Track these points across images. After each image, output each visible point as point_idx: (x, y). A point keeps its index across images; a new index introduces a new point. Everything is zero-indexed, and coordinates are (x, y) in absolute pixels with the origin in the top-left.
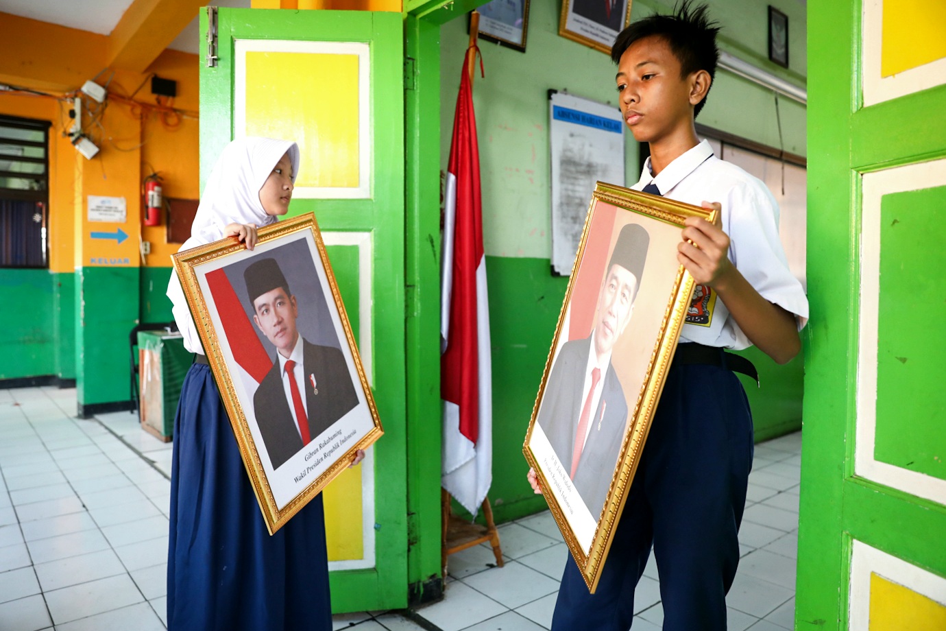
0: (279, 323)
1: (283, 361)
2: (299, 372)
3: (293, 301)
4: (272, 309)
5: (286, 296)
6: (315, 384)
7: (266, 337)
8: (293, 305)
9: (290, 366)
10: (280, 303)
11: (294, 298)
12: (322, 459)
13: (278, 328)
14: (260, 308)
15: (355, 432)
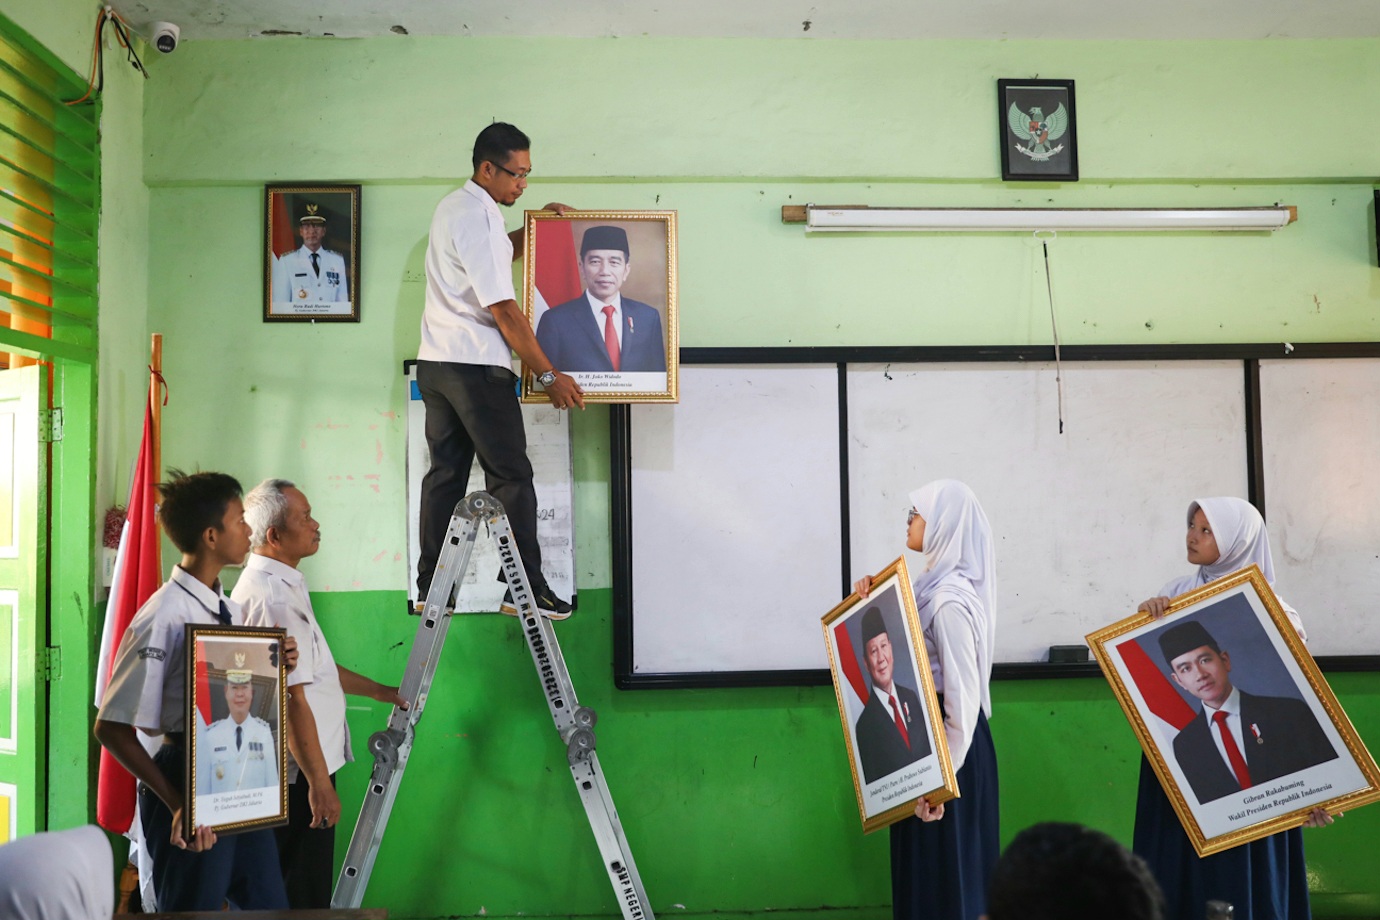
0: (1204, 678)
1: (1210, 712)
2: (1235, 725)
3: (1224, 656)
4: (1195, 667)
5: (1213, 652)
6: (1258, 733)
7: (1188, 691)
8: (1223, 660)
9: (1221, 718)
10: (1205, 661)
11: (1225, 653)
12: (1270, 806)
13: (1203, 683)
14: (1179, 667)
15: (1330, 787)
